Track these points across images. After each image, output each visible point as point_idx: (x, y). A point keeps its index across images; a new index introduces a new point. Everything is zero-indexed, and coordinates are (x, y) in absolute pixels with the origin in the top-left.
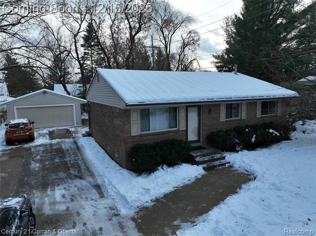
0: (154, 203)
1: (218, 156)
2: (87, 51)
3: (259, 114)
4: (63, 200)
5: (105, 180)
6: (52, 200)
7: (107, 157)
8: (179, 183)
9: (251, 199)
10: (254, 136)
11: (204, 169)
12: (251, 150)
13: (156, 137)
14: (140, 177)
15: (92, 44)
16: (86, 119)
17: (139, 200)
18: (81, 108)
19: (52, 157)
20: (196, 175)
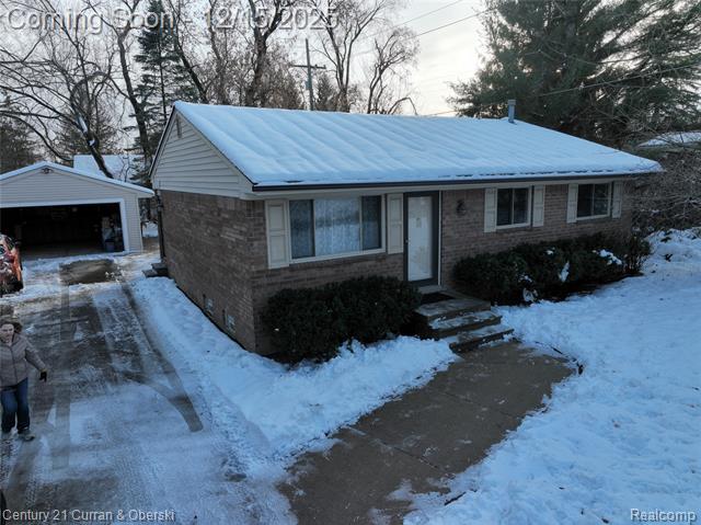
0: (336, 440)
1: (484, 315)
2: (150, 72)
3: (572, 215)
4: (91, 441)
5: (203, 383)
6: (59, 442)
7: (207, 325)
8: (395, 387)
9: (587, 423)
10: (567, 266)
11: (454, 348)
12: (557, 301)
13: (330, 272)
14: (292, 373)
15: (163, 55)
16: (155, 238)
17: (295, 435)
18: (142, 211)
19: (67, 328)
20: (436, 364)
